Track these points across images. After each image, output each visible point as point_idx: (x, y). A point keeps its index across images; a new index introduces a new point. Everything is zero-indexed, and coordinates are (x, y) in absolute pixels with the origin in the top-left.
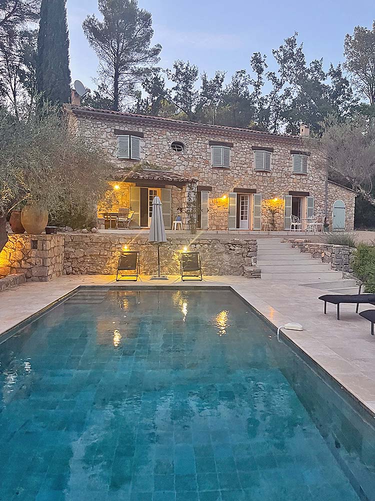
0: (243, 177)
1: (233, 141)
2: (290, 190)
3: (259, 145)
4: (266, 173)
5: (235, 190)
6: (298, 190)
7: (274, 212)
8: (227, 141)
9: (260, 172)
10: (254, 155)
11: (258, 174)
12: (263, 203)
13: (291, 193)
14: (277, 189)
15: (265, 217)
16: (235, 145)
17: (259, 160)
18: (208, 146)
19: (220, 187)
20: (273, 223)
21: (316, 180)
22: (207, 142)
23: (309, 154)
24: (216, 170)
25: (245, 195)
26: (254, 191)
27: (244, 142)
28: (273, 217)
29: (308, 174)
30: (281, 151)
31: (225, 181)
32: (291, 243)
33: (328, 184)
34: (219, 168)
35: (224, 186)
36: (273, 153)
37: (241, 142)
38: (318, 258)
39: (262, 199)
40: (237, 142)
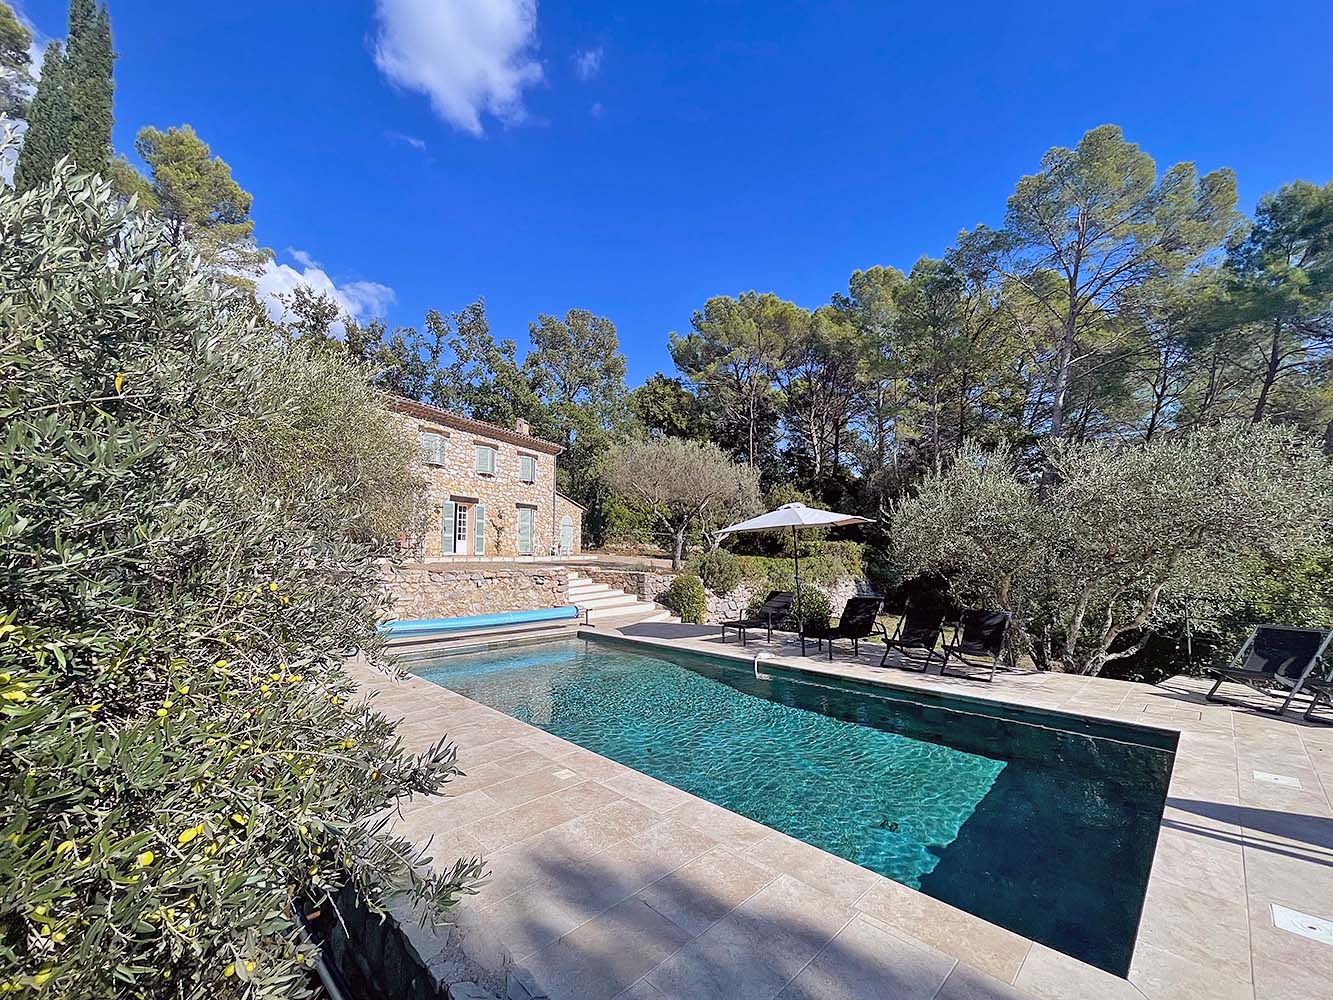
0: (463, 480)
1: (450, 430)
2: (518, 501)
3: (483, 439)
4: (490, 476)
5: (453, 498)
6: (525, 502)
7: (499, 530)
8: (441, 428)
9: (483, 475)
10: (477, 451)
11: (481, 477)
12: (486, 518)
13: (518, 506)
14: (503, 500)
15: (491, 536)
16: (451, 435)
17: (482, 459)
18: (417, 432)
19: (433, 493)
20: (498, 545)
21: (544, 490)
22: (416, 425)
23: (537, 457)
24: (427, 468)
25: (463, 505)
26: (475, 501)
27: (464, 433)
28: (499, 537)
29: (536, 483)
30: (507, 450)
31: (439, 484)
32: (577, 572)
33: (557, 496)
34: (431, 466)
35: (437, 491)
36: (499, 452)
37: (461, 432)
38: (618, 588)
39: (485, 512)
40: (455, 431)
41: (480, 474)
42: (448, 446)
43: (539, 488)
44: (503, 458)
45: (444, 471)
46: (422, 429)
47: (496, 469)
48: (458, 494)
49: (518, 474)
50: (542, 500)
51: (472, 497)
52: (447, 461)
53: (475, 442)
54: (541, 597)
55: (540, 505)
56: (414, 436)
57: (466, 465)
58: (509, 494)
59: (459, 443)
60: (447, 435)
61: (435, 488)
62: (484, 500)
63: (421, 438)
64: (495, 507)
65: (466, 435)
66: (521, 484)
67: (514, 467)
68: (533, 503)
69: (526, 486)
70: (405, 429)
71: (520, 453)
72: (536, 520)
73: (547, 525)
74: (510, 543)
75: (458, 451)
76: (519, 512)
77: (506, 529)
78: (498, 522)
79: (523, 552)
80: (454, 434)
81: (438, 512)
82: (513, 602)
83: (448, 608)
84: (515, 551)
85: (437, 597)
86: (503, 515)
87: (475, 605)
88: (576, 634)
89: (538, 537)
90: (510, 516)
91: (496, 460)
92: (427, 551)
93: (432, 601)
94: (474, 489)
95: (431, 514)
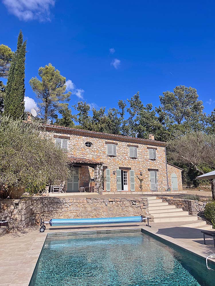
0: (124, 161)
1: (117, 142)
2: (149, 168)
3: (131, 144)
4: (135, 158)
5: (120, 168)
6: (152, 168)
7: (141, 180)
8: (114, 142)
9: (132, 158)
10: (129, 149)
12: (135, 175)
13: (149, 170)
14: (142, 168)
15: (137, 183)
16: (118, 144)
17: (131, 152)
18: (105, 144)
19: (112, 167)
20: (141, 187)
21: (161, 162)
22: (104, 142)
23: (156, 149)
24: (109, 157)
25: (125, 171)
26: (130, 169)
27: (123, 142)
28: (141, 183)
29: (157, 160)
30: (142, 147)
31: (114, 163)
32: (162, 199)
33: (167, 165)
34: (111, 156)
35: (114, 166)
36: (139, 148)
37: (122, 142)
38: (180, 208)
39: (134, 173)
40: (119, 142)
41: (131, 158)
42: (117, 148)
43: (159, 162)
44: (140, 150)
45: (116, 158)
46: (106, 143)
47: (138, 155)
48: (122, 166)
49: (148, 157)
50: (161, 167)
51: (128, 167)
52: (117, 154)
53: (128, 146)
54: (135, 211)
55: (160, 169)
56: (104, 145)
57: (125, 155)
58: (144, 165)
59: (121, 146)
60: (117, 144)
61: (113, 164)
62: (134, 168)
63: (106, 146)
64: (138, 171)
65: (124, 144)
66: (150, 161)
67: (146, 154)
68: (156, 168)
69: (152, 161)
70: (100, 143)
71: (148, 148)
72: (158, 175)
73: (164, 178)
74: (147, 186)
75: (121, 149)
76: (149, 173)
77: (144, 180)
78: (141, 177)
79: (153, 190)
80: (119, 143)
81: (115, 174)
82: (122, 212)
83: (93, 214)
84: (149, 189)
85: (89, 209)
86: (142, 174)
87: (104, 213)
88: (140, 230)
89: (160, 183)
90: (146, 174)
91: (137, 152)
92: (111, 189)
93: (87, 210)
94: (129, 164)
95: (112, 174)
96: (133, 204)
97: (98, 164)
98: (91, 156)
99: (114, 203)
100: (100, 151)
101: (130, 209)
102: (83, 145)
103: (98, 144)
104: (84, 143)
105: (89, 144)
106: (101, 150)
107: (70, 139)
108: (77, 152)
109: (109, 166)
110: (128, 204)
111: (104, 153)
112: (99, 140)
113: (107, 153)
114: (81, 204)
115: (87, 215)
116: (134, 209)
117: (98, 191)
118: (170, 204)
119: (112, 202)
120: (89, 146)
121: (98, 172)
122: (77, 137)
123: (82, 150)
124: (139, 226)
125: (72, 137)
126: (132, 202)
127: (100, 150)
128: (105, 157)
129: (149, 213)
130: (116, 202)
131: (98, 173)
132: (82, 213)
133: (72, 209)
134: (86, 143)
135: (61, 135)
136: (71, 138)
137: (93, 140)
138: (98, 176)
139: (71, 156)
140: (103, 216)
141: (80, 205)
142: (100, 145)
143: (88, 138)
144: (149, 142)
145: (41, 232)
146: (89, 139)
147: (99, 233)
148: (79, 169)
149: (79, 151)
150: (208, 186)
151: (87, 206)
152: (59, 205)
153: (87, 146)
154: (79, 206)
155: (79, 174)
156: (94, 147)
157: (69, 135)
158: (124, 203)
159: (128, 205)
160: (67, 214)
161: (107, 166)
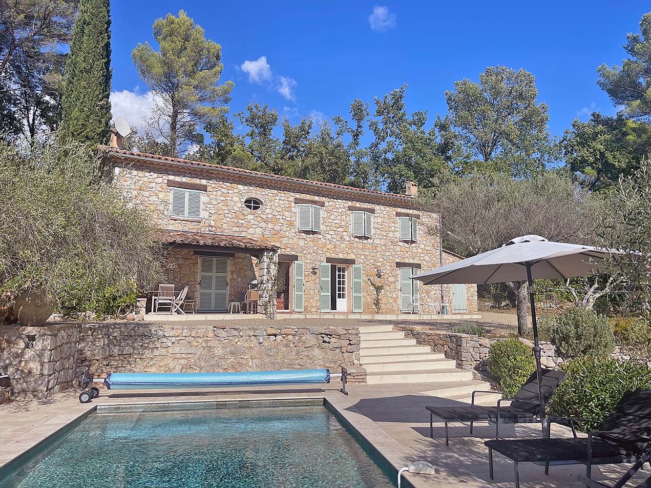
0: (338, 243)
1: (324, 199)
2: (398, 260)
3: (358, 205)
4: (367, 238)
5: (329, 260)
6: (407, 261)
7: (378, 289)
8: (316, 198)
9: (360, 238)
10: (352, 216)
11: (356, 239)
12: (364, 277)
13: (399, 265)
14: (381, 260)
15: (367, 295)
16: (326, 204)
17: (357, 223)
18: (293, 204)
19: (309, 256)
20: (377, 303)
21: (429, 248)
22: (291, 199)
23: (418, 217)
24: (303, 234)
25: (342, 266)
26: (353, 262)
27: (339, 200)
28: (378, 295)
29: (418, 242)
30: (384, 213)
31: (315, 248)
32: (404, 332)
33: (444, 254)
34: (307, 232)
35: (314, 254)
36: (375, 215)
37: (335, 200)
38: (440, 352)
39: (362, 272)
40: (329, 200)
41: (356, 237)
42: (323, 213)
43: (422, 246)
44: (380, 220)
45: (320, 236)
46: (297, 201)
47: (373, 231)
48: (334, 256)
49: (398, 235)
50: (427, 258)
51: (349, 258)
52: (322, 227)
53: (351, 209)
54: (327, 357)
55: (425, 263)
56: (290, 207)
57: (341, 229)
58: (387, 254)
59: (334, 210)
60: (322, 205)
61: (312, 251)
62: (362, 261)
63: (296, 209)
64: (373, 266)
65: (340, 204)
66: (401, 244)
67: (393, 228)
68: (416, 262)
69: (406, 245)
70: (281, 202)
71: (398, 214)
74: (391, 301)
75: (332, 217)
76: (399, 271)
77: (387, 288)
78: (378, 282)
79: (406, 310)
80: (329, 202)
81: (315, 273)
82: (296, 360)
83: (228, 362)
84: (396, 309)
85: (219, 351)
86: (382, 274)
87: (254, 360)
88: (321, 402)
89: (423, 295)
90: (390, 275)
91: (372, 223)
92: (305, 308)
93: (213, 355)
94: (350, 251)
95: (308, 275)
96: (324, 342)
97: (267, 249)
98: (259, 230)
99: (279, 338)
100: (281, 221)
101: (317, 352)
102: (239, 205)
103: (277, 204)
104: (242, 200)
105: (253, 204)
106: (284, 217)
107: (206, 191)
108: (224, 221)
109: (302, 255)
110: (311, 340)
111: (291, 224)
112: (280, 195)
113: (297, 224)
114: (200, 340)
115: (213, 366)
116: (326, 353)
117: (264, 312)
118: (419, 343)
119: (275, 335)
120: (256, 208)
121: (266, 267)
122: (225, 187)
123: (237, 217)
124: (324, 391)
125: (213, 185)
126: (323, 337)
127: (281, 217)
128: (291, 233)
129: (361, 363)
130: (284, 336)
131: (266, 270)
132: (200, 361)
133: (177, 350)
134: (248, 201)
135: (184, 180)
136: (209, 189)
137: (264, 193)
138: (265, 278)
139: (210, 231)
140: (250, 367)
141: (197, 342)
142: (283, 206)
143: (253, 188)
144: (401, 199)
145: (82, 402)
146: (254, 191)
147: (220, 406)
148: (229, 261)
149: (229, 219)
150: (542, 303)
151: (213, 346)
152: (148, 341)
153: (250, 207)
154: (196, 344)
155: (229, 273)
156: (267, 211)
157: (204, 182)
158: (304, 338)
159: (312, 343)
160: (166, 361)
161: (297, 254)
